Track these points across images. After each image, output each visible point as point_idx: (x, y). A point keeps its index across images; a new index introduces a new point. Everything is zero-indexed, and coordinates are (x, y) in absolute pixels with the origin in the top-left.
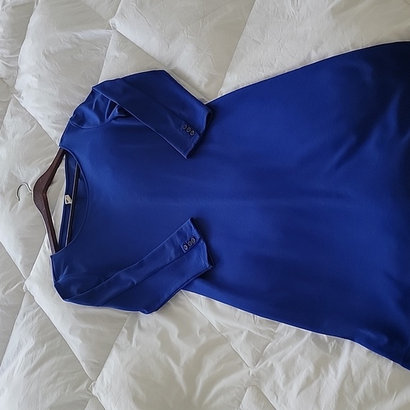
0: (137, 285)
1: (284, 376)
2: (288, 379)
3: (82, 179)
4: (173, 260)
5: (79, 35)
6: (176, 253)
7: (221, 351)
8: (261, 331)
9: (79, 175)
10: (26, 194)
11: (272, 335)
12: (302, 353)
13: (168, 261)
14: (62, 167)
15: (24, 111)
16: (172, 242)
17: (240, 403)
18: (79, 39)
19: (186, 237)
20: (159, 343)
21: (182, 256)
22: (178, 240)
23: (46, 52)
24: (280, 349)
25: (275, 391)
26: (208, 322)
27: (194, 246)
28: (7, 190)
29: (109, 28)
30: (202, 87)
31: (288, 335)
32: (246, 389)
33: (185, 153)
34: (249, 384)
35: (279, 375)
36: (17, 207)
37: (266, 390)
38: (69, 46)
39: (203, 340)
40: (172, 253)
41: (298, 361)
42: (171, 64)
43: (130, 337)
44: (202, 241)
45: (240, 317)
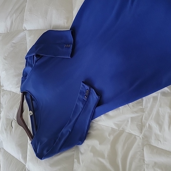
0: (72, 131)
1: (158, 126)
2: (161, 126)
3: (34, 100)
4: (82, 108)
5: (14, 41)
6: (82, 104)
7: (123, 138)
8: (136, 112)
9: (32, 99)
10: (15, 124)
11: (143, 110)
12: (160, 106)
13: (81, 110)
14: (25, 101)
15: (6, 91)
16: (79, 99)
17: (144, 160)
18: (14, 43)
19: (84, 93)
20: (92, 154)
21: (86, 103)
22: (81, 97)
23: (4, 57)
24: (149, 114)
25: (158, 139)
26: (111, 128)
27: (89, 94)
28: (7, 127)
29: (24, 30)
31: (150, 104)
32: (143, 150)
33: (69, 56)
34: (143, 145)
35: (155, 128)
36: (12, 132)
37: (154, 142)
38: (12, 49)
39: (112, 138)
40: (81, 105)
41: (160, 111)
42: (51, 26)
43: (79, 162)
44: (91, 89)
45: (122, 111)
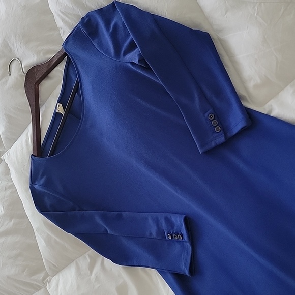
4: (152, 237)
13: (148, 234)
21: (163, 240)
30: (251, 85)
33: (202, 147)
40: (153, 230)
